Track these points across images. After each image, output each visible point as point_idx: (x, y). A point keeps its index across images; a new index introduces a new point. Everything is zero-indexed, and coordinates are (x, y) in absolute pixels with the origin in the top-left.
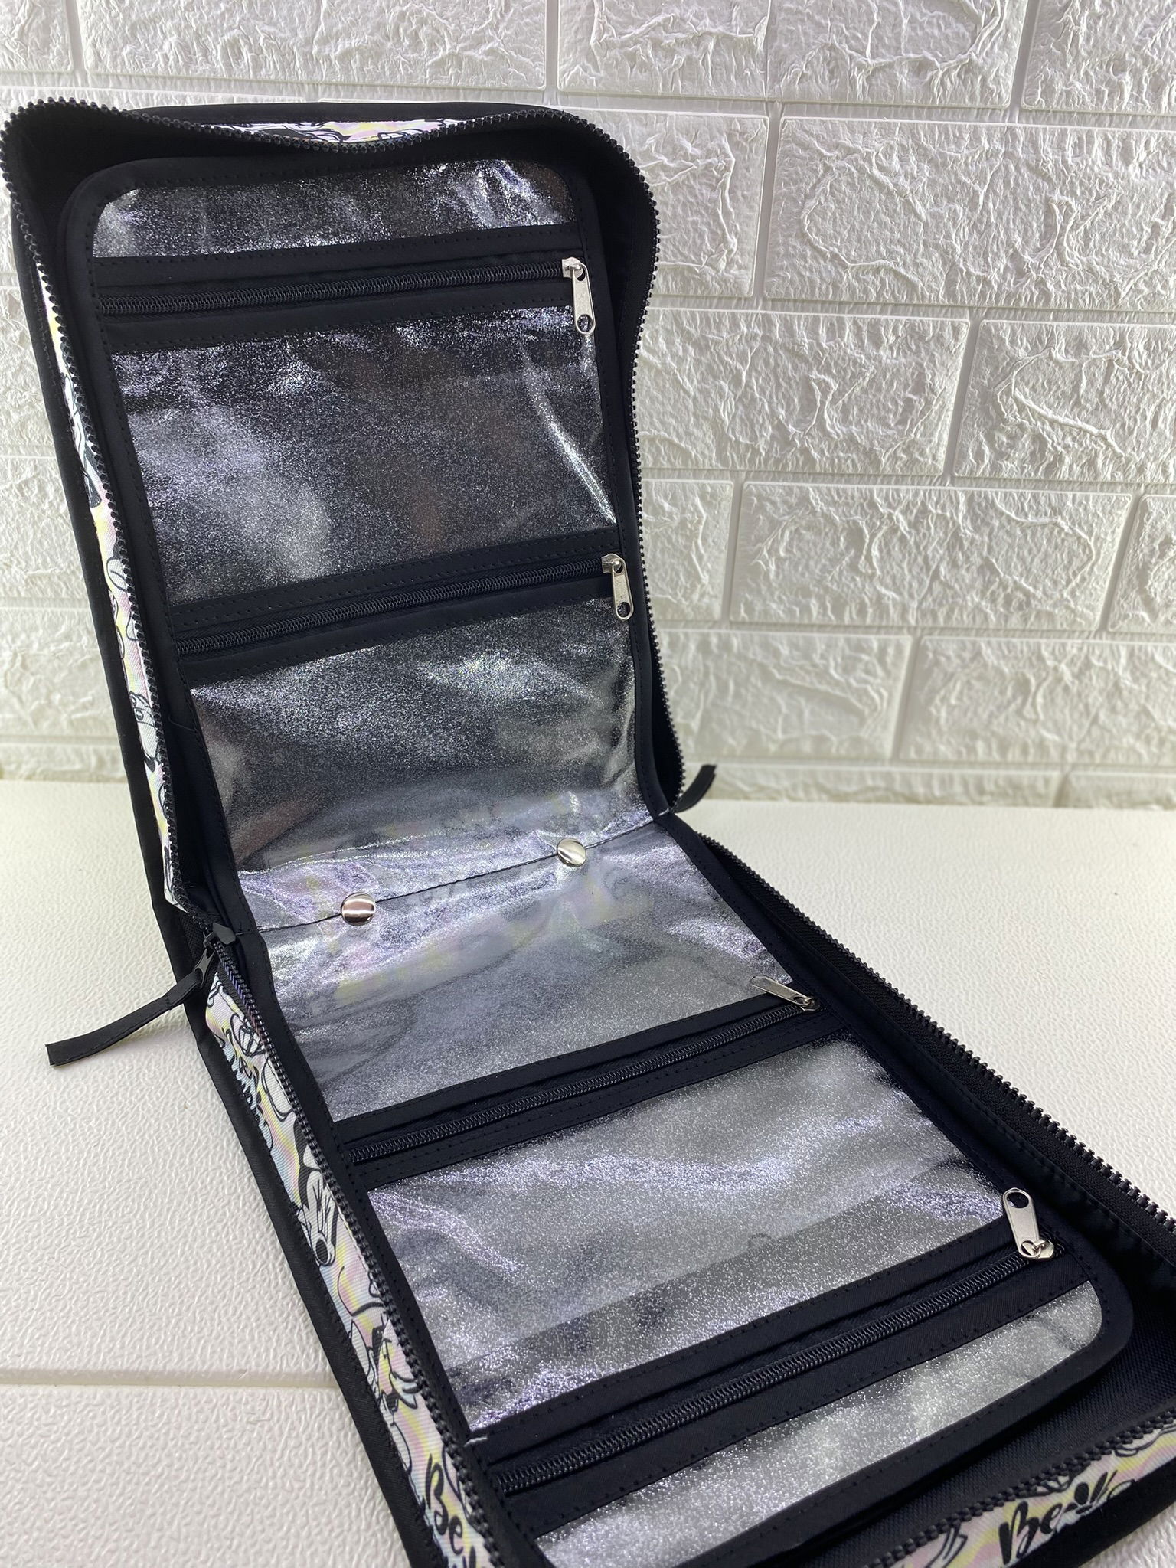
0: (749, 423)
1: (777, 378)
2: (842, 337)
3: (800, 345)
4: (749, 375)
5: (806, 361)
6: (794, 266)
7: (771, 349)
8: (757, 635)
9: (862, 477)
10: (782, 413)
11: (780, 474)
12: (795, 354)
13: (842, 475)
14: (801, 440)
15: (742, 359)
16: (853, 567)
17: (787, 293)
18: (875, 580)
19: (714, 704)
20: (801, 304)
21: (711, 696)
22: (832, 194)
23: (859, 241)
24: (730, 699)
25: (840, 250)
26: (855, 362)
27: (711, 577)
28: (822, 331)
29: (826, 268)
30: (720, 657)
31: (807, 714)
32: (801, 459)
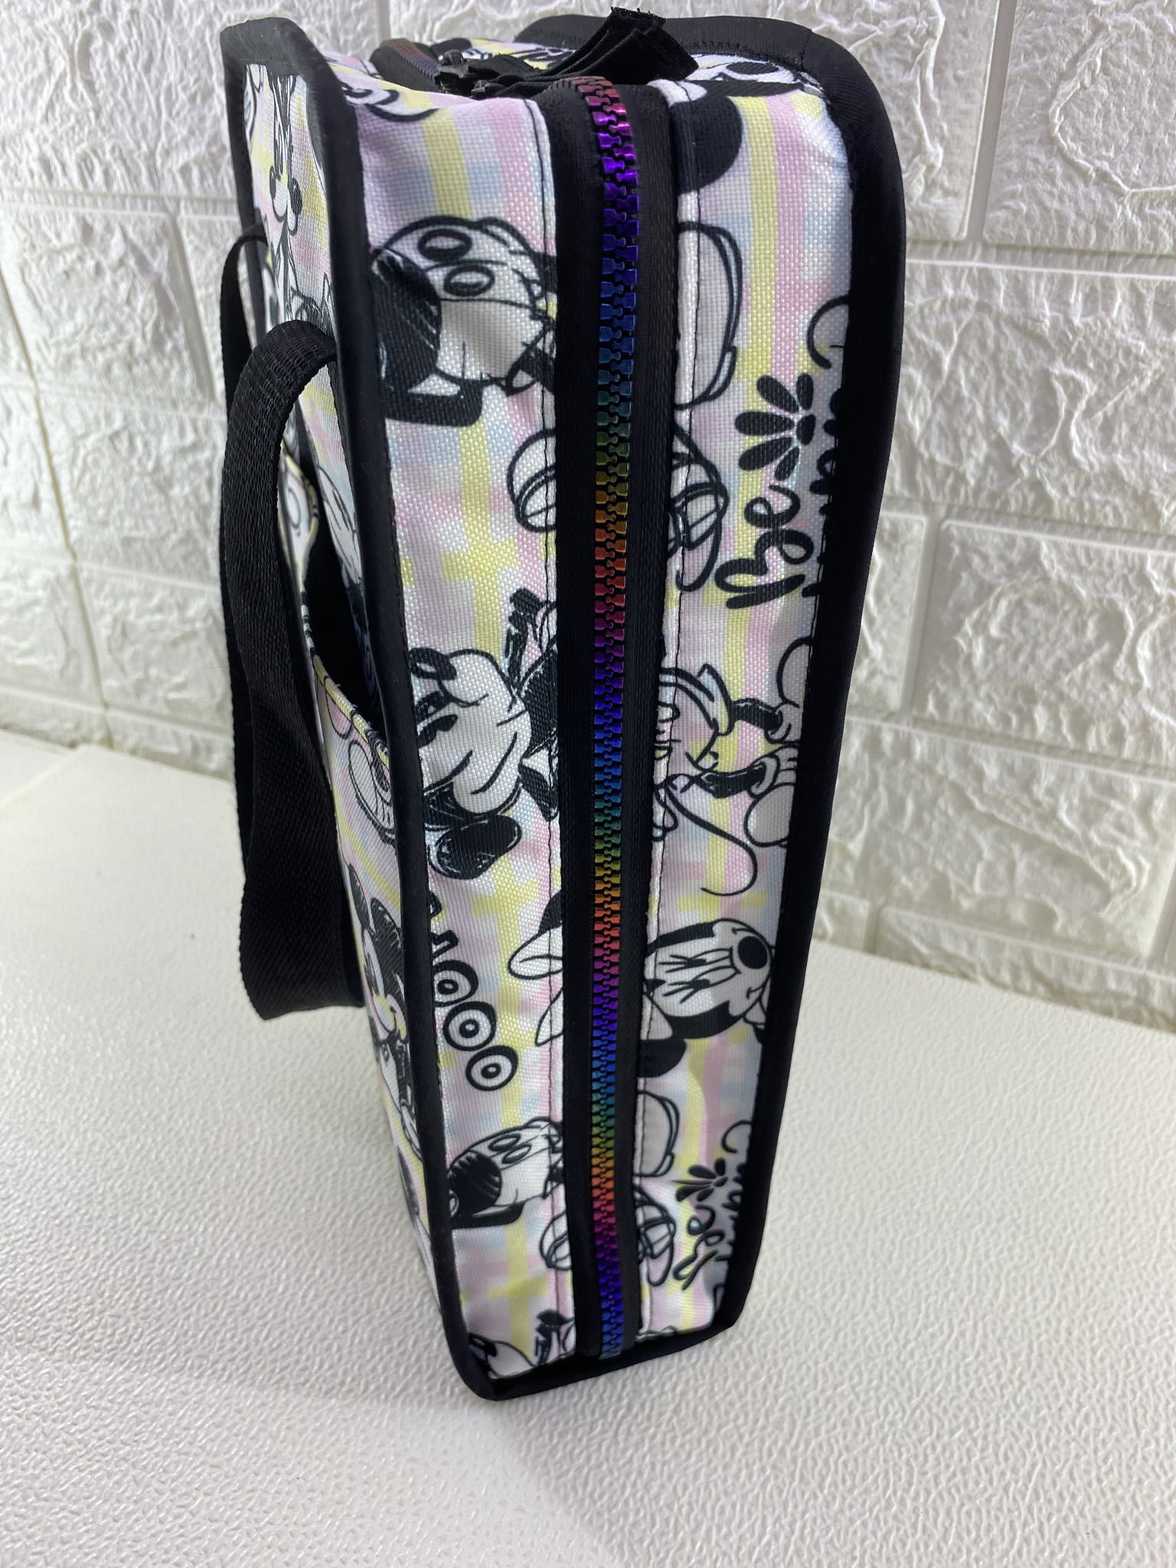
0: (951, 434)
1: (998, 370)
2: (1108, 309)
3: (1037, 320)
4: (954, 362)
5: (1046, 346)
6: (1033, 192)
7: (989, 324)
8: (952, 744)
9: (1131, 535)
10: (1004, 424)
11: (998, 514)
12: (1029, 333)
13: (1098, 528)
14: (1032, 468)
15: (945, 337)
16: (1106, 668)
17: (1020, 237)
18: (1142, 696)
19: (883, 825)
20: (1044, 253)
21: (880, 814)
22: (1105, 70)
23: (1148, 149)
24: (907, 823)
25: (1112, 165)
26: (1128, 352)
27: (886, 649)
28: (1076, 298)
29: (1087, 197)
30: (894, 763)
31: (1021, 868)
32: (1031, 498)
